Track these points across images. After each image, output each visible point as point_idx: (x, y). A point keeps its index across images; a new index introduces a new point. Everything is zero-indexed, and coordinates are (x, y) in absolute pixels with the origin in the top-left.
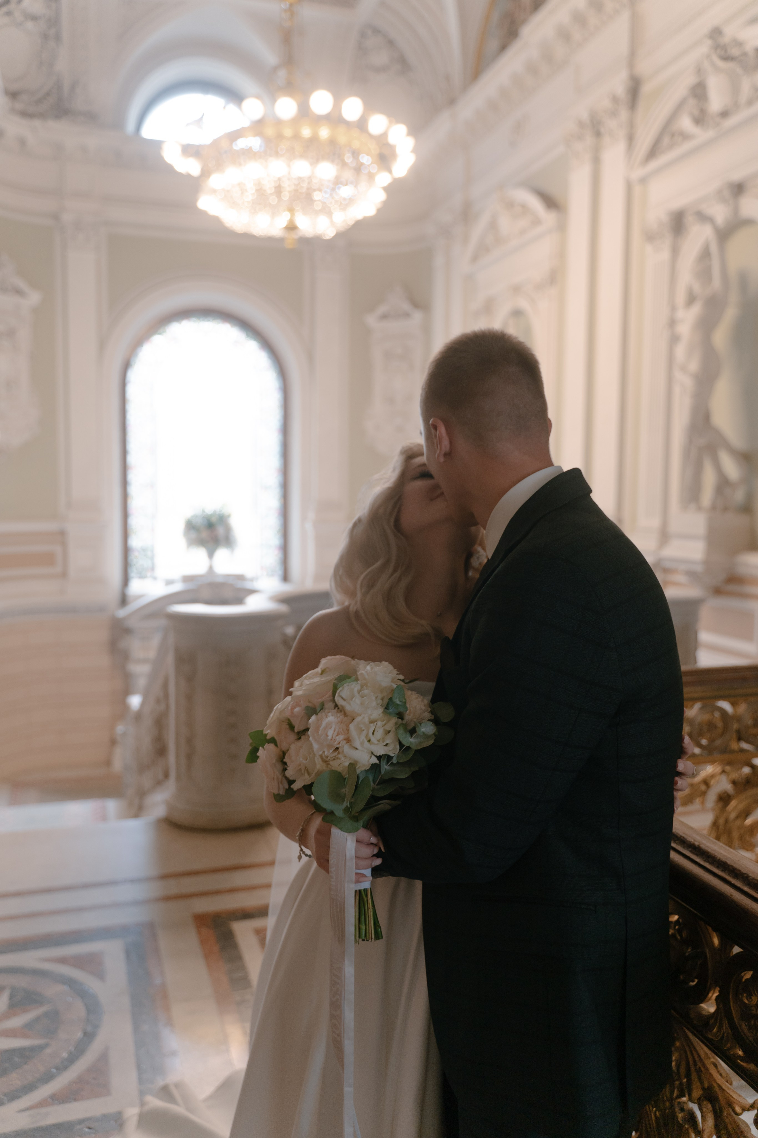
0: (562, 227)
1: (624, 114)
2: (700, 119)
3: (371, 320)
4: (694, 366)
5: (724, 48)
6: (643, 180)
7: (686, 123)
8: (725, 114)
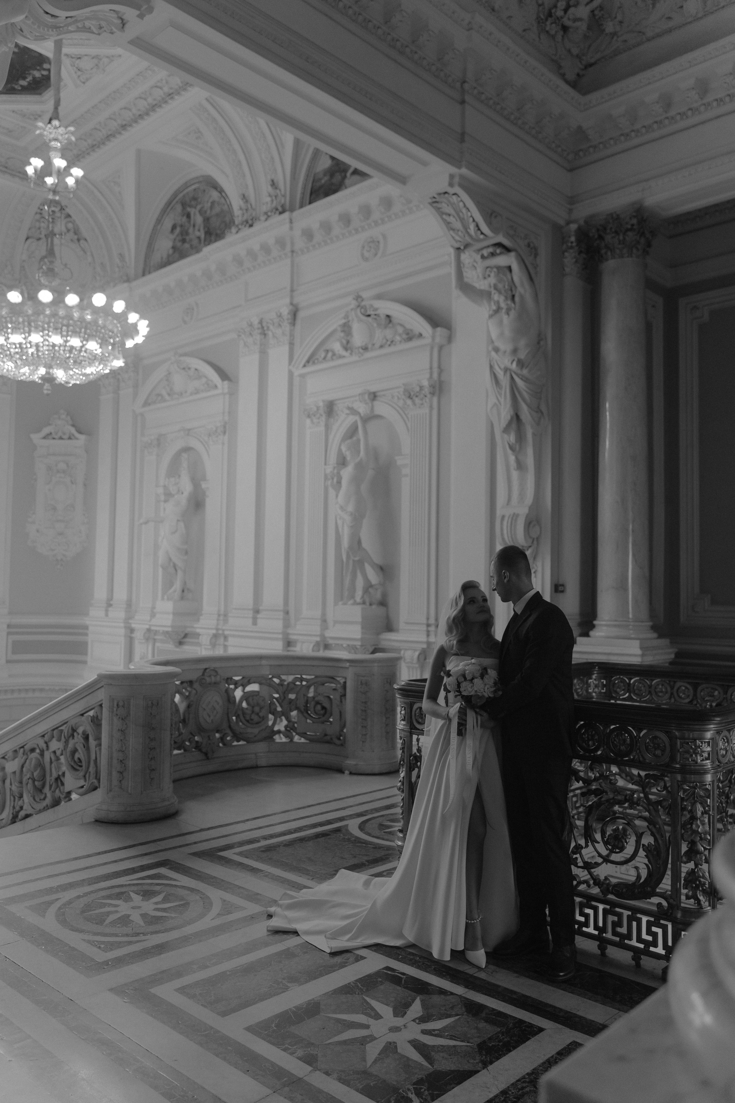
0: (233, 394)
1: (287, 327)
2: (347, 346)
3: (36, 438)
4: (350, 508)
5: (364, 307)
6: (302, 376)
7: (337, 347)
8: (365, 349)
